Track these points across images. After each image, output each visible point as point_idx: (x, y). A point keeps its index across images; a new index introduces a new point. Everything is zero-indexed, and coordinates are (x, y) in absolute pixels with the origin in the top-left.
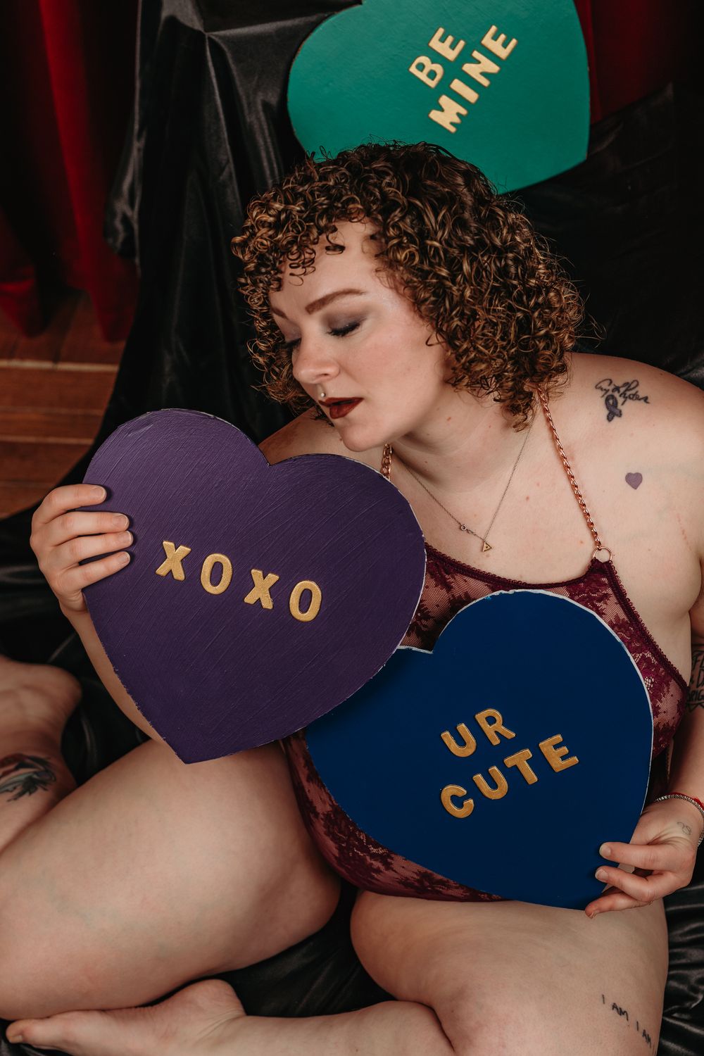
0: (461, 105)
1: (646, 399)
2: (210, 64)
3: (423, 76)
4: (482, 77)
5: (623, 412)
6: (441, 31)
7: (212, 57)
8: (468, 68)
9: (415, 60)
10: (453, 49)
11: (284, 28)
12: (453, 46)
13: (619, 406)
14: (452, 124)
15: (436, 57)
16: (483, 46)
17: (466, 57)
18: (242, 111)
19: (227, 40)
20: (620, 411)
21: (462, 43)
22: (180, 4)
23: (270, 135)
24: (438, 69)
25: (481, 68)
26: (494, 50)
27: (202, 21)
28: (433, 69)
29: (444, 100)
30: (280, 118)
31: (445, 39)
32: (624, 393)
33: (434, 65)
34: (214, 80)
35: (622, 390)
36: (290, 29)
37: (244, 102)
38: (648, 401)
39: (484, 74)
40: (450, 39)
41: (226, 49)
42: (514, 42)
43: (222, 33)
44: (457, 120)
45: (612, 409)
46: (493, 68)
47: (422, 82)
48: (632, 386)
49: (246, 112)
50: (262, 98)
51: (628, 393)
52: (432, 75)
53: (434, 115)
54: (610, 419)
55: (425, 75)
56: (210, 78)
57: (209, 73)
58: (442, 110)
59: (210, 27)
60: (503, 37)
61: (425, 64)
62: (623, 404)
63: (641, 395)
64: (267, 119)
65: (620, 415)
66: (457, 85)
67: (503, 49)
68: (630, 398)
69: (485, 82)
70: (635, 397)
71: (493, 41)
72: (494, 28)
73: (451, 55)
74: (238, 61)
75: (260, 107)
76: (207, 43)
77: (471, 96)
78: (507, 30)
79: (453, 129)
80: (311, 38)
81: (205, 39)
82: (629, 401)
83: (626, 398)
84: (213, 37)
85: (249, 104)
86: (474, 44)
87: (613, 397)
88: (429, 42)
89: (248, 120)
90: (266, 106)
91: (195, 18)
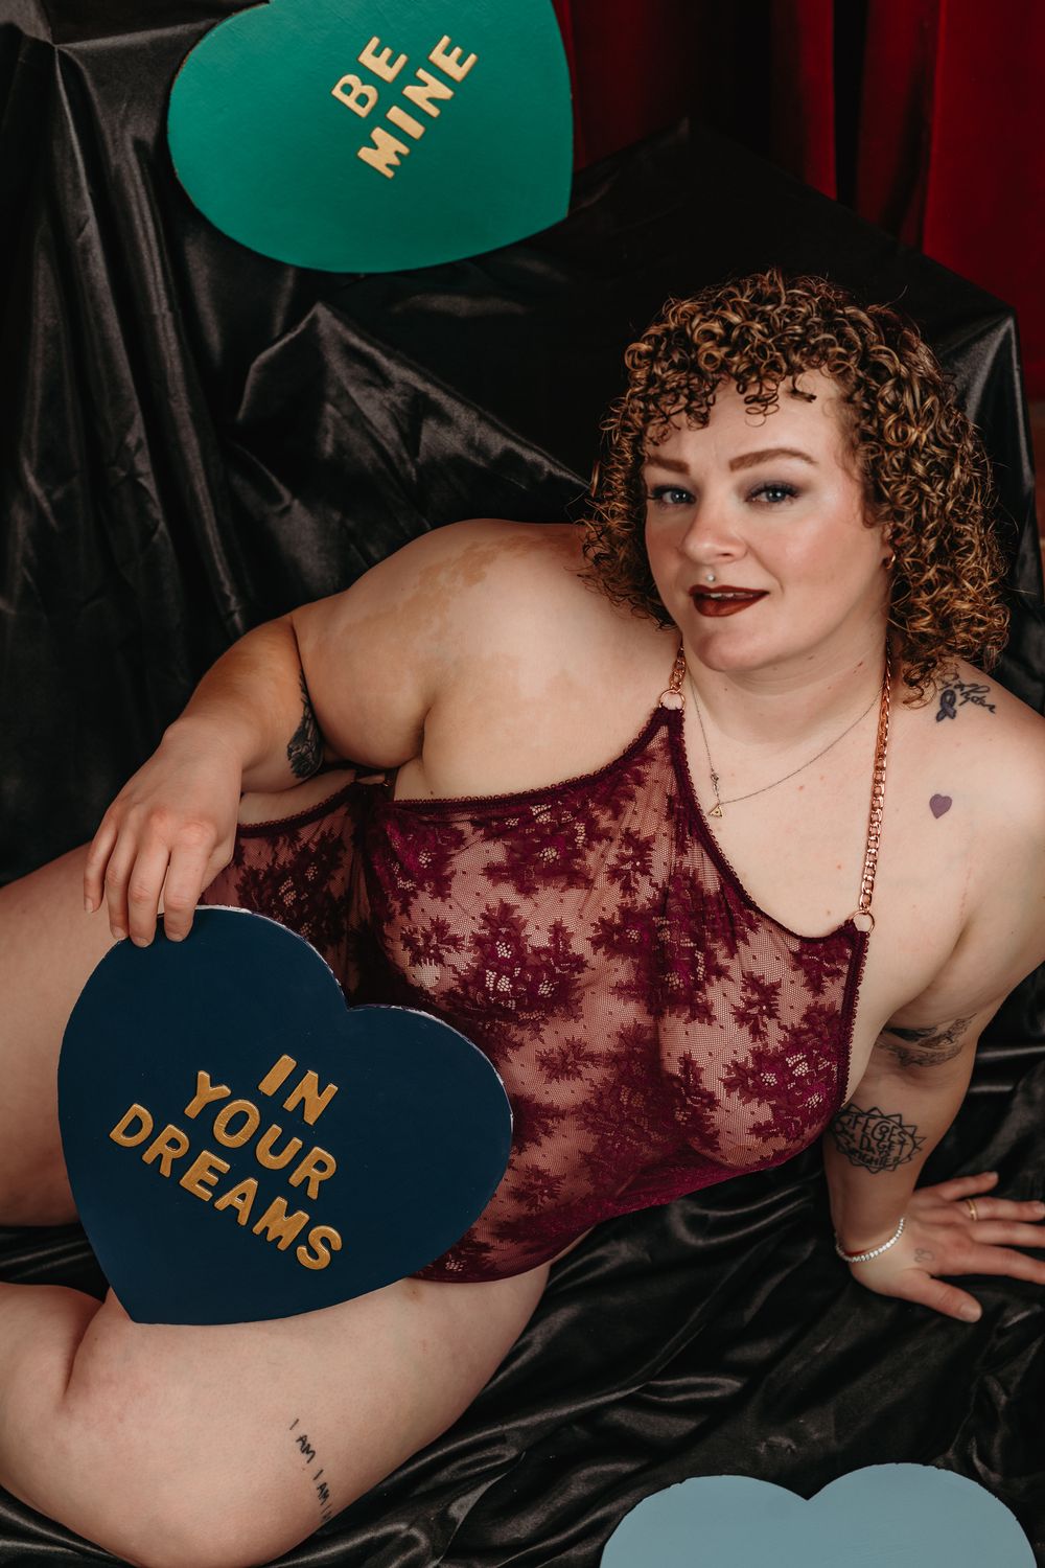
0: (401, 141)
1: (992, 708)
2: (61, 86)
3: (350, 101)
4: (430, 105)
5: (959, 713)
6: (375, 41)
7: (63, 78)
8: (410, 91)
9: (341, 78)
10: (391, 66)
11: (162, 39)
12: (391, 62)
13: (956, 706)
14: (389, 166)
15: (368, 76)
16: (431, 63)
17: (408, 77)
18: (106, 150)
19: (85, 56)
20: (955, 712)
21: (403, 58)
22: (19, 6)
23: (145, 183)
24: (371, 91)
25: (427, 92)
26: (446, 69)
27: (50, 29)
28: (364, 92)
29: (378, 134)
30: (158, 160)
31: (381, 53)
32: (968, 693)
33: (366, 87)
34: (67, 109)
35: (966, 689)
36: (169, 39)
37: (108, 137)
38: (994, 710)
39: (431, 100)
40: (387, 52)
41: (83, 67)
42: (473, 57)
43: (77, 45)
44: (395, 161)
45: (946, 705)
46: (445, 93)
47: (349, 108)
48: (981, 690)
49: (111, 151)
50: (133, 133)
51: (972, 695)
52: (362, 100)
53: (365, 153)
54: (939, 718)
55: (353, 101)
56: (62, 106)
57: (60, 99)
58: (375, 147)
59: (60, 38)
60: (457, 51)
61: (353, 84)
62: (961, 704)
63: (988, 701)
64: (140, 161)
65: (953, 716)
66: (396, 114)
67: (457, 66)
68: (972, 700)
69: (434, 111)
70: (981, 702)
71: (445, 56)
72: (446, 40)
73: (389, 74)
74: (99, 83)
75: (129, 145)
76: (57, 59)
77: (415, 129)
78: (464, 42)
79: (389, 174)
80: (199, 47)
81: (54, 52)
82: (969, 703)
83: (967, 699)
84: (66, 51)
85: (114, 141)
86: (420, 60)
87: (952, 693)
88: (359, 56)
89: (114, 162)
90: (139, 145)
91: (40, 24)
